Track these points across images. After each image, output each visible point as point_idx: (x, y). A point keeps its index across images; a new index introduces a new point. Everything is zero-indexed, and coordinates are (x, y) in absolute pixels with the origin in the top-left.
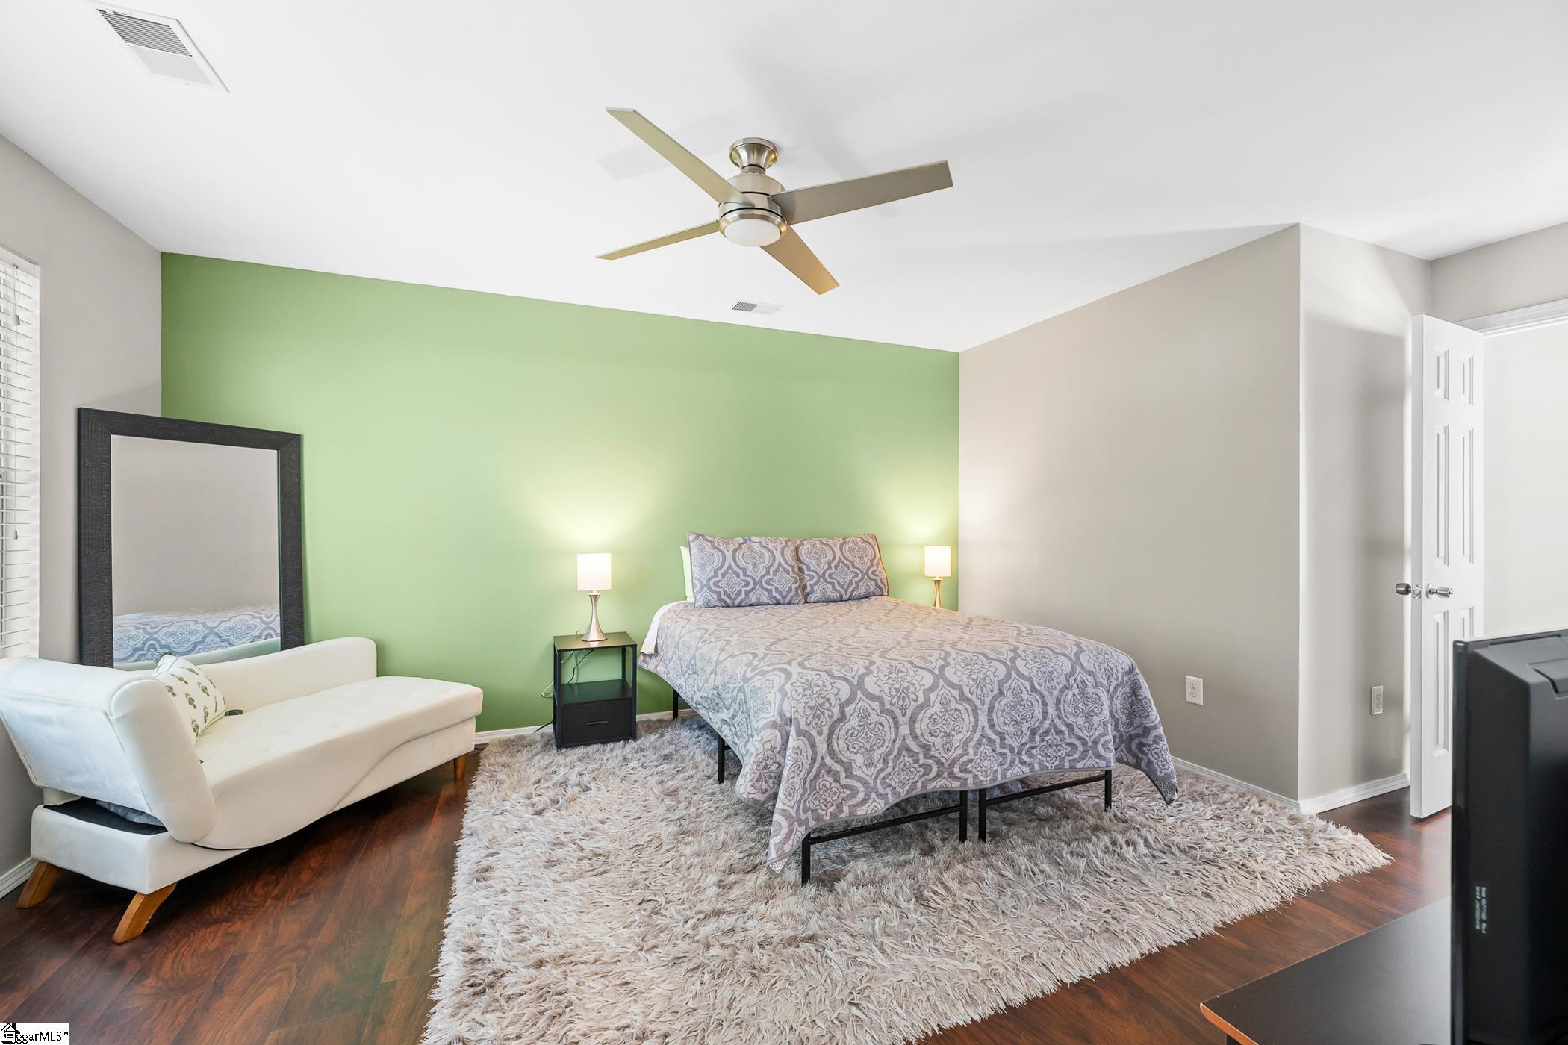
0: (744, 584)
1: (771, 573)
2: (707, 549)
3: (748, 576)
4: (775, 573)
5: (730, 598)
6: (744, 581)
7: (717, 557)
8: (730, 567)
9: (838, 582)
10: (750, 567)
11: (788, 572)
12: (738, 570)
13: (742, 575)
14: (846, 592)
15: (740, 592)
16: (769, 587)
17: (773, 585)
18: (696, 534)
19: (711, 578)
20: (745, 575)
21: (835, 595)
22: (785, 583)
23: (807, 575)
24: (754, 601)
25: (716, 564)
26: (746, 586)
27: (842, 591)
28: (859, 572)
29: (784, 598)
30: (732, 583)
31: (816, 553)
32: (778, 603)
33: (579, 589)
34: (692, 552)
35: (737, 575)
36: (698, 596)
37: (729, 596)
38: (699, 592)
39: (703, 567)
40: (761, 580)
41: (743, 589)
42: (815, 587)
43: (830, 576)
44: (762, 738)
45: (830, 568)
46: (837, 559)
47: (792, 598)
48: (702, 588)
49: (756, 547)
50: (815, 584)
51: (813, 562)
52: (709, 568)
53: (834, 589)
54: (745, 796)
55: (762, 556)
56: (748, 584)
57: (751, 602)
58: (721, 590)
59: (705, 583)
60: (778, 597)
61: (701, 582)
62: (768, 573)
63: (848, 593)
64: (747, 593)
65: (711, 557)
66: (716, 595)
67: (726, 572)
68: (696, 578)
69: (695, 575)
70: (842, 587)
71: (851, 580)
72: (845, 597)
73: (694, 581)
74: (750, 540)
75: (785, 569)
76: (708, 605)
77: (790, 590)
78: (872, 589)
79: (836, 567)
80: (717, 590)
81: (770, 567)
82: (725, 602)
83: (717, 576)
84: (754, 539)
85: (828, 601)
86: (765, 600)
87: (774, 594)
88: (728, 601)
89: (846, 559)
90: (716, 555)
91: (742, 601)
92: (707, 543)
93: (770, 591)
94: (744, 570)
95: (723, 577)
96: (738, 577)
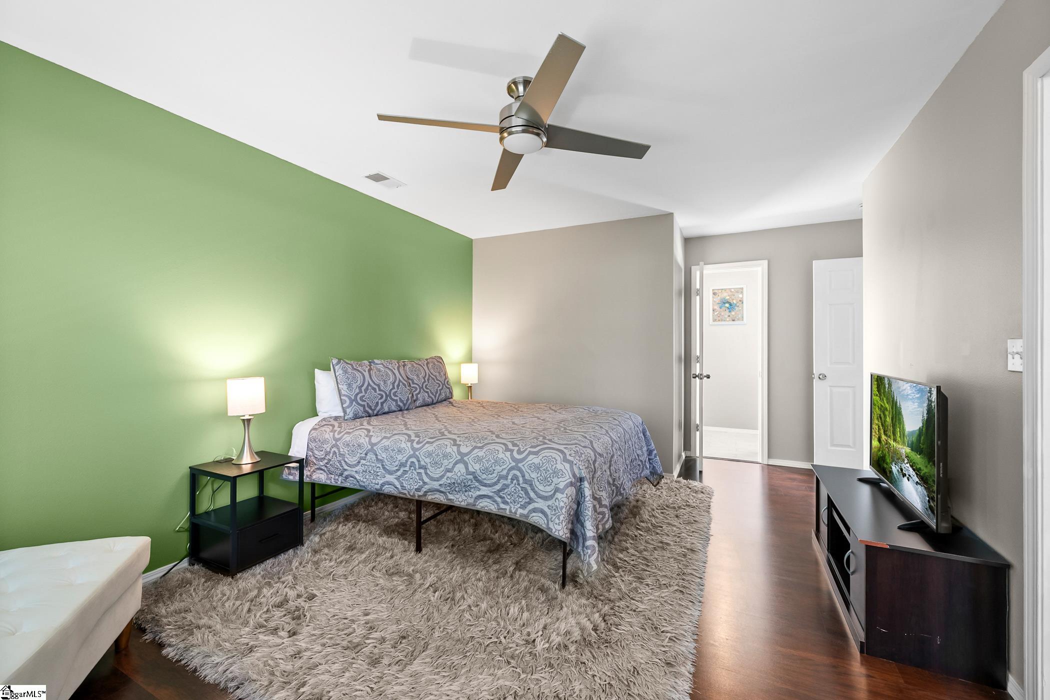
0: (380, 397)
1: (395, 387)
2: (350, 370)
3: (382, 390)
4: (397, 387)
5: (371, 409)
6: (379, 394)
7: (359, 377)
8: (369, 384)
9: (430, 391)
10: (382, 383)
11: (405, 386)
12: (375, 386)
13: (377, 390)
14: (435, 397)
15: (377, 403)
16: (395, 398)
17: (397, 396)
18: (338, 359)
19: (357, 394)
20: (380, 390)
21: (430, 400)
22: (405, 393)
23: (413, 388)
24: (386, 409)
25: (359, 383)
27: (433, 397)
28: (440, 383)
29: (404, 405)
30: (372, 397)
31: (415, 371)
32: (401, 410)
33: (229, 414)
34: (337, 374)
35: (374, 389)
36: (348, 410)
37: (370, 407)
38: (348, 407)
39: (349, 386)
40: (390, 393)
41: (380, 401)
42: (419, 396)
43: (426, 387)
44: (567, 494)
45: (425, 381)
46: (427, 374)
47: (409, 405)
48: (351, 403)
49: (380, 367)
50: (419, 393)
51: (415, 377)
52: (354, 386)
53: (429, 396)
54: (564, 537)
55: (387, 374)
56: (382, 397)
57: (384, 411)
58: (365, 403)
59: (353, 398)
60: (401, 404)
61: (350, 398)
62: (393, 388)
63: (437, 398)
64: (382, 404)
65: (354, 377)
66: (362, 408)
67: (367, 389)
68: (344, 395)
69: (343, 392)
70: (433, 395)
71: (437, 389)
72: (435, 401)
73: (342, 398)
74: (374, 363)
75: (403, 384)
76: (356, 417)
77: (408, 398)
78: (448, 394)
79: (428, 380)
80: (362, 403)
81: (395, 383)
82: (368, 413)
83: (362, 392)
84: (376, 361)
85: (428, 405)
86: (394, 408)
87: (399, 403)
88: (370, 411)
89: (433, 375)
90: (357, 375)
91: (379, 411)
92: (348, 365)
93: (396, 401)
94: (378, 386)
95: (366, 393)
96: (376, 392)
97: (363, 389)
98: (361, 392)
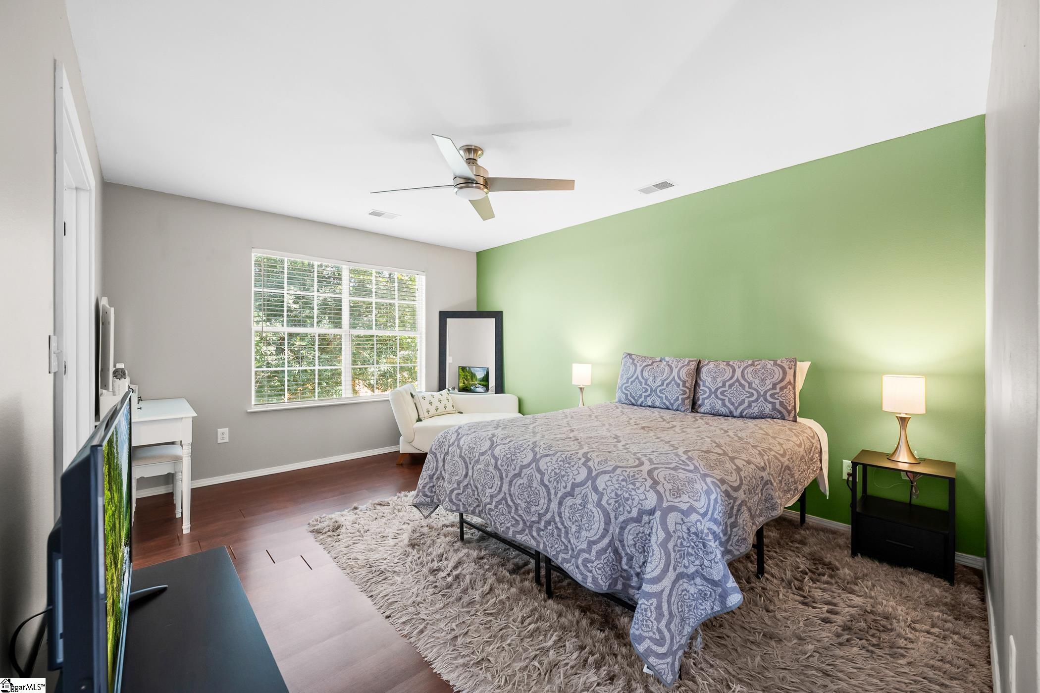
0: (644, 390)
1: (665, 384)
3: (648, 385)
4: (668, 385)
5: (634, 399)
6: (645, 388)
7: (632, 370)
8: (637, 377)
9: (730, 399)
10: (651, 379)
11: (678, 385)
12: (643, 380)
13: (643, 384)
14: (736, 409)
15: (641, 395)
16: (661, 395)
17: (664, 394)
18: (627, 354)
19: (624, 384)
20: (646, 384)
21: (724, 410)
22: (676, 393)
23: (701, 390)
24: (650, 404)
25: (629, 375)
26: (645, 392)
27: (731, 407)
29: (672, 405)
30: (637, 389)
31: (716, 371)
32: (668, 408)
35: (641, 383)
37: (633, 398)
39: (622, 376)
40: (657, 389)
41: (644, 394)
42: (706, 401)
43: (722, 393)
45: (724, 385)
46: (735, 378)
48: (617, 390)
50: (707, 398)
51: (710, 379)
52: (624, 377)
53: (724, 405)
55: (662, 372)
57: (648, 404)
58: (629, 393)
59: (619, 386)
60: (667, 403)
62: (662, 384)
63: (739, 411)
64: (646, 397)
65: (628, 370)
66: (625, 395)
67: (634, 381)
69: (619, 381)
70: (733, 404)
71: (744, 400)
72: (734, 413)
75: (676, 383)
76: (619, 402)
77: (677, 399)
78: (767, 411)
79: (732, 386)
80: (626, 392)
81: (665, 380)
82: (631, 401)
84: (666, 358)
85: (716, 414)
86: (657, 404)
87: (665, 401)
88: (633, 401)
90: (631, 368)
91: (642, 402)
93: (662, 398)
94: (646, 380)
95: (631, 384)
96: (641, 385)
97: (630, 380)
98: (627, 382)
